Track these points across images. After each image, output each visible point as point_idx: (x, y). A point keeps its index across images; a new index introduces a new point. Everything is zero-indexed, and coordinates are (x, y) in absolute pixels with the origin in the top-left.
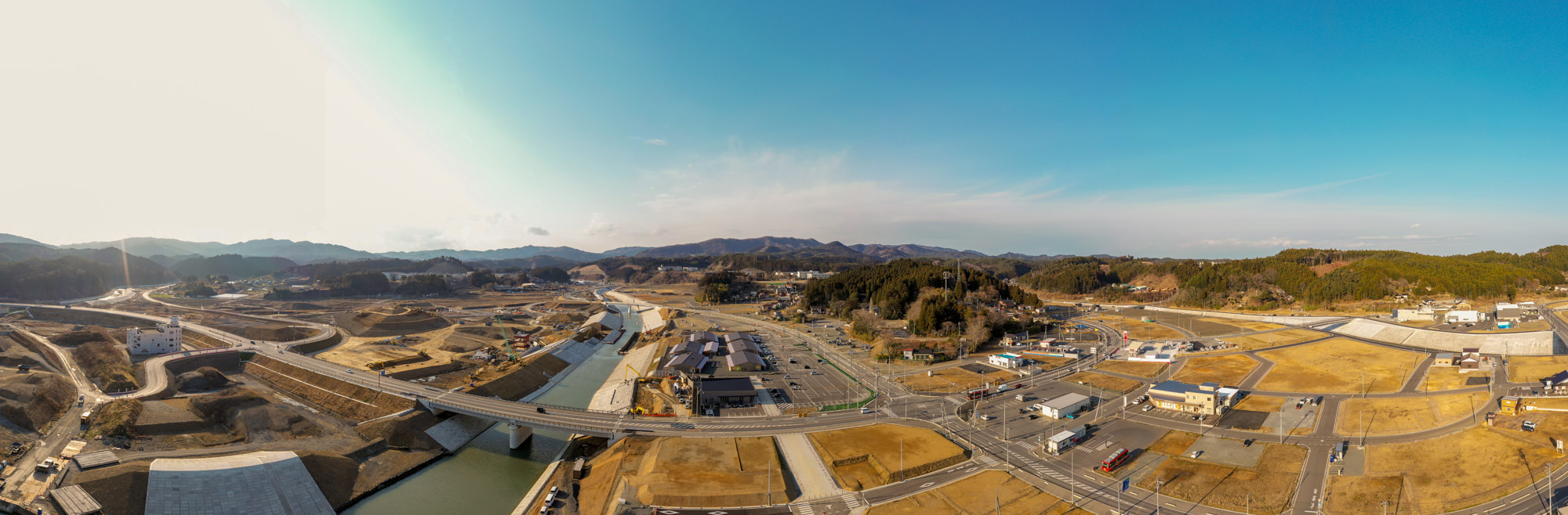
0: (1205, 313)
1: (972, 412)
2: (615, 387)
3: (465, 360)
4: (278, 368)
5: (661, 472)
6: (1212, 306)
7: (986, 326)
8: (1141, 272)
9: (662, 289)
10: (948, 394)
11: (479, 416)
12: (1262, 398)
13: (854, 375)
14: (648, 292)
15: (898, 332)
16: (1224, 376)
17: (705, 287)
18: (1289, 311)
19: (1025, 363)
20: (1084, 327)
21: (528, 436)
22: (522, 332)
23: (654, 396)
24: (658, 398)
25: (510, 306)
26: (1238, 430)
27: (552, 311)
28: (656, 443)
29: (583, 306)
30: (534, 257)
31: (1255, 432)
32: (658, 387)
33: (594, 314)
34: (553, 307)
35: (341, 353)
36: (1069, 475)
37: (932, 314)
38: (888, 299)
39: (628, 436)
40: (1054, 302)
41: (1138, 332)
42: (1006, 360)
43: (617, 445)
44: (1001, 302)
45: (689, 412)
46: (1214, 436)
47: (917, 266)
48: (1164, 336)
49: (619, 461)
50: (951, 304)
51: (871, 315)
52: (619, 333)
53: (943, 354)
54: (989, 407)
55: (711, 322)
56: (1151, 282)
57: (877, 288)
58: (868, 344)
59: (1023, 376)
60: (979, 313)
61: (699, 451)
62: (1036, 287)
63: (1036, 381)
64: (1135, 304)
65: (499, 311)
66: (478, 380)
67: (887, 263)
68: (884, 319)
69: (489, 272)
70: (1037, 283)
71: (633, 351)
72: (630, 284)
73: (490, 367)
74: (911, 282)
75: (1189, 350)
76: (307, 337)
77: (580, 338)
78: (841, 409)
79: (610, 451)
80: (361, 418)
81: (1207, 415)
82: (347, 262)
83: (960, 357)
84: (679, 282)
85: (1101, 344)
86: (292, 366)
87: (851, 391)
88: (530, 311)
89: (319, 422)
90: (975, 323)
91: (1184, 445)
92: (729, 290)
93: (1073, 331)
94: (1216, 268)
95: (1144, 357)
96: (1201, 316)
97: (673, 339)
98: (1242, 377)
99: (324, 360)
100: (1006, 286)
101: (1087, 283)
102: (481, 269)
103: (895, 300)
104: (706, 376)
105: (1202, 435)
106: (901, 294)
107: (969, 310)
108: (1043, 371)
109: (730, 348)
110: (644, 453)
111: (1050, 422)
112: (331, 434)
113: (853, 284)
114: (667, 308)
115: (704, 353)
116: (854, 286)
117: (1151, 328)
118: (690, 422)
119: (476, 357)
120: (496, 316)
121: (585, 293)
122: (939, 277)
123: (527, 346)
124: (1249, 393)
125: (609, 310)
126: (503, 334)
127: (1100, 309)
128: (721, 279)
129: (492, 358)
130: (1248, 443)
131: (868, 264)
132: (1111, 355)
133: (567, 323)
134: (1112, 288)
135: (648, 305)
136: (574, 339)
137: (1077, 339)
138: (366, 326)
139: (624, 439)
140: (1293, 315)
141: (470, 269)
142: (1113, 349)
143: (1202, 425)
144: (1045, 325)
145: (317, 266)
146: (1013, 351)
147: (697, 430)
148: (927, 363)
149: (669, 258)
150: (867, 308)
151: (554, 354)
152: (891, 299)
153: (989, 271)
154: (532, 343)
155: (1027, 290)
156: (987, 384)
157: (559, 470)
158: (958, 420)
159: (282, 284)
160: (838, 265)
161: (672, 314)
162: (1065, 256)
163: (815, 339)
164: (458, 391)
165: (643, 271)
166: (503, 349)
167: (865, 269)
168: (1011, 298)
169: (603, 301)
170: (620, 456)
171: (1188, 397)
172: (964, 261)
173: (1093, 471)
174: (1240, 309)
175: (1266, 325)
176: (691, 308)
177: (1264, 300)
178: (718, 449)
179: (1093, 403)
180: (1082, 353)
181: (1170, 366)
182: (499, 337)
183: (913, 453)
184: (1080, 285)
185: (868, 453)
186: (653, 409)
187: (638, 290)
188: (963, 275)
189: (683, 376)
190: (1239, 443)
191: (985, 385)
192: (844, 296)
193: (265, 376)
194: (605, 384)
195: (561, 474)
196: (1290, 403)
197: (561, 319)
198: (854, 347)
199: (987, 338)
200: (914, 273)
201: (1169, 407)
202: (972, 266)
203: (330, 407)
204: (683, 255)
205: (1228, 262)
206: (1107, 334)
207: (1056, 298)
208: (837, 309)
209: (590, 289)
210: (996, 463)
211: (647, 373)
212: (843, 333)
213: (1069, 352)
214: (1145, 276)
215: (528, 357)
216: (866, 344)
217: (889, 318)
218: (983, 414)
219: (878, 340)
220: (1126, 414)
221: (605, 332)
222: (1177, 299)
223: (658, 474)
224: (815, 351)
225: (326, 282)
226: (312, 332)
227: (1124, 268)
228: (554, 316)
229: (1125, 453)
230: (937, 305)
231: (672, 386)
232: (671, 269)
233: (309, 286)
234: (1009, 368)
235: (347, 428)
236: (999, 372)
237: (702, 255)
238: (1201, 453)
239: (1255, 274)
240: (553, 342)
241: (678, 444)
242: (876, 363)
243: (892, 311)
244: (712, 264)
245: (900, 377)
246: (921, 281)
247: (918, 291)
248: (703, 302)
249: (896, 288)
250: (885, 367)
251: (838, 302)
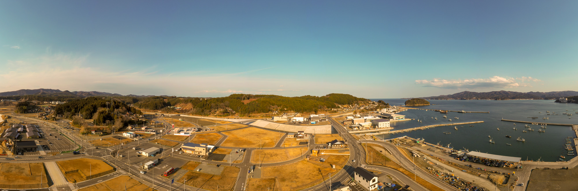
0: (202, 117)
1: (117, 154)
6: (205, 115)
7: (122, 122)
8: (179, 102)
9: (2, 108)
10: (108, 147)
12: (223, 149)
13: (73, 140)
15: (90, 124)
16: (209, 141)
17: (18, 107)
18: (234, 117)
19: (136, 136)
20: (158, 122)
24: (1, 149)
26: (214, 161)
31: (221, 162)
32: (1, 144)
36: (152, 178)
37: (102, 117)
38: (86, 112)
40: (147, 113)
41: (178, 124)
42: (129, 135)
44: (127, 113)
45: (12, 154)
46: (205, 163)
47: (97, 100)
48: (187, 126)
50: (109, 114)
51: (80, 117)
53: (106, 132)
54: (123, 152)
55: (21, 120)
56: (183, 106)
57: (82, 108)
59: (135, 140)
60: (119, 117)
61: (16, 168)
62: (140, 107)
63: (140, 143)
64: (177, 114)
67: (86, 98)
68: (84, 119)
70: (141, 106)
74: (94, 105)
75: (196, 131)
78: (68, 152)
81: (203, 155)
83: (112, 133)
84: (9, 105)
85: (164, 129)
87: (72, 146)
90: (118, 121)
91: (195, 166)
92: (27, 108)
93: (154, 124)
94: (207, 101)
95: (180, 134)
96: (201, 119)
97: (7, 126)
98: (216, 141)
100: (130, 107)
101: (159, 106)
103: (88, 112)
104: (19, 140)
105: (201, 163)
106: (91, 110)
107: (116, 116)
108: (143, 139)
109: (28, 130)
111: (145, 157)
113: (73, 106)
114: (4, 115)
115: (18, 132)
117: (183, 123)
118: (13, 157)
122: (105, 104)
124: (219, 147)
127: (164, 115)
128: (24, 104)
130: (218, 166)
131: (79, 99)
132: (168, 133)
134: (168, 108)
137: (155, 127)
140: (235, 118)
142: (168, 130)
143: (201, 159)
144: (143, 122)
146: (132, 131)
147: (15, 160)
148: (100, 135)
149: (5, 97)
150: (78, 115)
153: (123, 101)
155: (137, 108)
156: (122, 144)
158: (111, 157)
160: (68, 99)
161: (6, 117)
162: (151, 96)
163: (59, 127)
167: (77, 100)
168: (131, 111)
171: (196, 149)
172: (114, 98)
173: (161, 176)
174: (216, 116)
175: (225, 122)
176: (13, 115)
177: (224, 113)
178: (23, 167)
179: (161, 151)
180: (157, 132)
181: (189, 137)
183: (95, 169)
184: (157, 106)
185: (78, 169)
188: (114, 103)
189: (10, 140)
190: (214, 166)
191: (121, 144)
192: (70, 111)
196: (234, 151)
198: (73, 129)
199: (122, 126)
200: (96, 102)
201: (188, 152)
202: (117, 99)
204: (10, 96)
205: (211, 99)
206: (166, 125)
207: (148, 112)
208: (67, 115)
210: (125, 173)
212: (69, 124)
213: (152, 132)
214: (181, 103)
216: (78, 128)
217: (86, 119)
218: (120, 155)
219: (82, 127)
220: (173, 155)
222: (192, 112)
223: (1, 177)
224: (59, 131)
227: (173, 101)
229: (173, 169)
230: (104, 114)
231: (6, 144)
232: (6, 101)
234: (130, 138)
236: (126, 139)
237: (17, 95)
238: (201, 169)
239: (221, 103)
241: (8, 165)
242: (81, 135)
243: (88, 116)
244: (21, 99)
245: (90, 140)
246: (98, 105)
247: (97, 109)
248: (17, 113)
249: (89, 108)
250: (85, 137)
251: (67, 113)
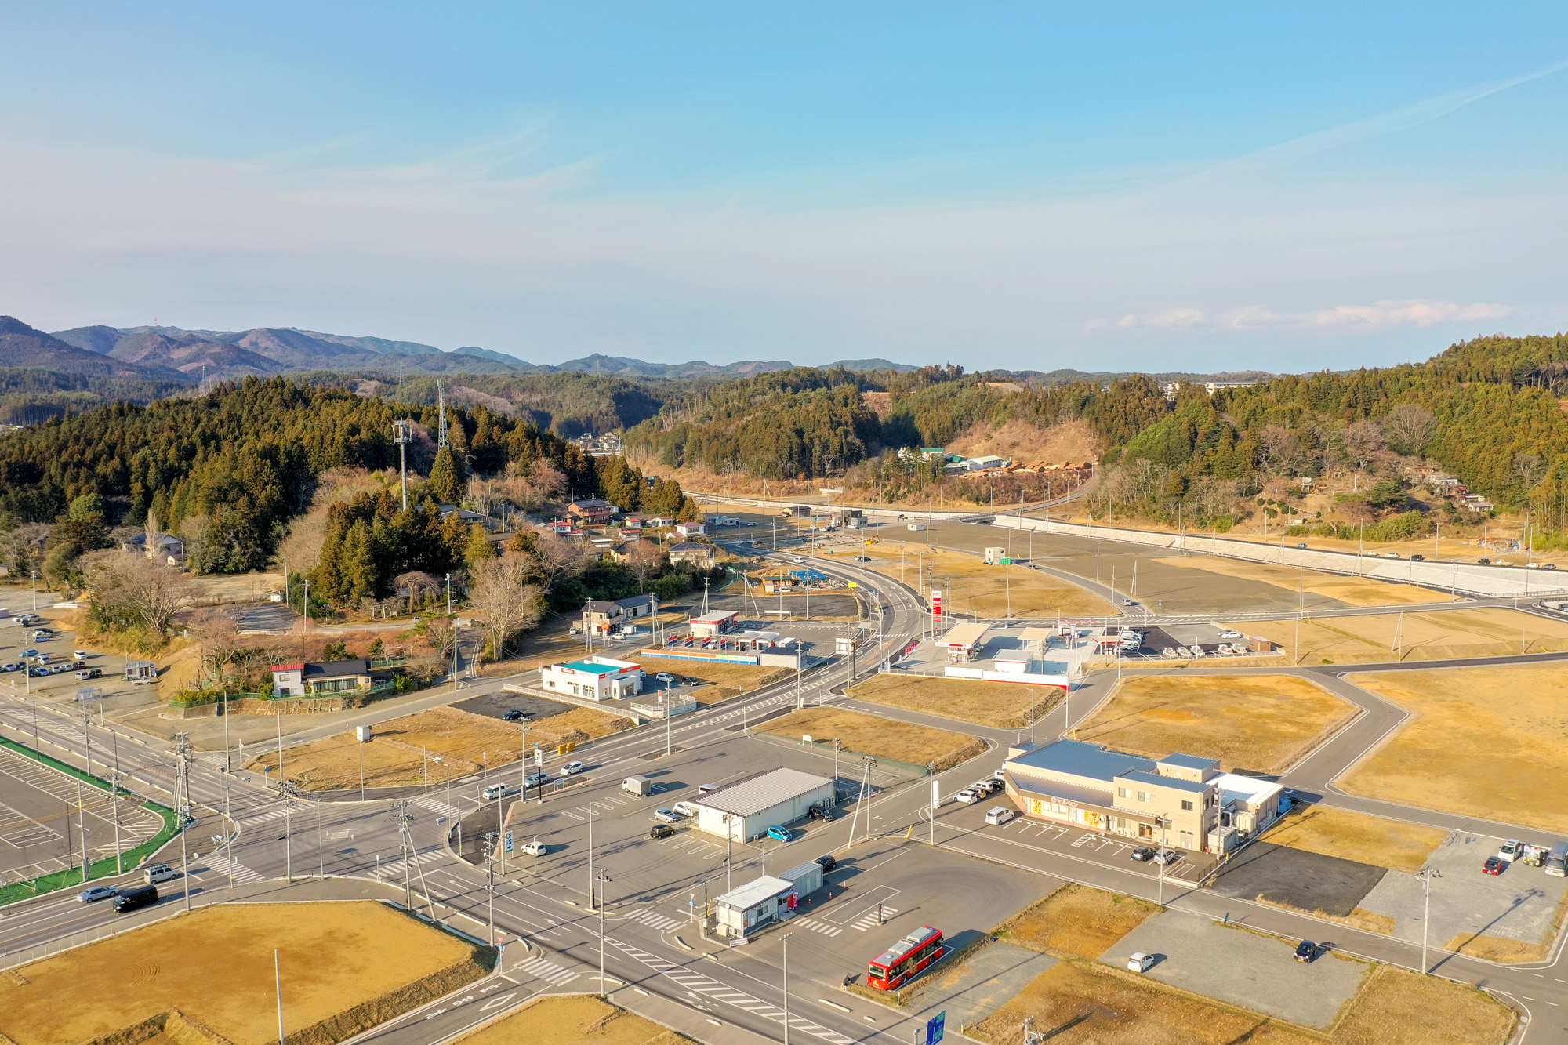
0: (1179, 542)
1: (495, 840)
6: (1203, 521)
7: (531, 580)
8: (985, 415)
10: (420, 791)
12: (1362, 820)
13: (99, 767)
15: (250, 612)
16: (1236, 738)
18: (1475, 546)
19: (650, 684)
20: (816, 578)
26: (1278, 908)
31: (1335, 921)
36: (776, 1000)
37: (361, 551)
38: (211, 511)
40: (730, 502)
41: (973, 591)
42: (592, 679)
44: (574, 508)
46: (1198, 913)
47: (307, 402)
48: (1052, 608)
50: (422, 519)
51: (153, 564)
53: (401, 672)
54: (542, 819)
56: (1014, 445)
57: (170, 475)
58: (146, 660)
59: (642, 721)
60: (508, 541)
62: (676, 457)
63: (681, 737)
64: (967, 508)
67: (203, 393)
68: (202, 573)
70: (679, 448)
74: (289, 454)
75: (1126, 653)
78: (56, 886)
81: (1179, 852)
83: (454, 676)
85: (864, 625)
87: (89, 820)
90: (498, 572)
91: (1107, 932)
93: (785, 588)
94: (1219, 402)
95: (992, 668)
96: (1168, 550)
98: (1296, 748)
100: (590, 461)
101: (825, 447)
103: (230, 515)
105: (1164, 909)
106: (256, 491)
107: (479, 536)
108: (700, 706)
111: (722, 851)
113: (79, 465)
116: (83, 471)
117: (1014, 583)
122: (379, 437)
124: (1317, 798)
127: (863, 523)
130: (1309, 952)
131: (134, 396)
132: (894, 658)
134: (898, 463)
137: (798, 610)
140: (1485, 562)
142: (898, 641)
143: (1163, 878)
144: (703, 573)
146: (614, 649)
148: (350, 701)
150: (140, 542)
152: (224, 513)
153: (535, 414)
155: (650, 466)
156: (538, 753)
158: (450, 864)
162: (760, 365)
167: (121, 413)
168: (602, 495)
171: (1121, 793)
172: (459, 382)
173: (844, 989)
174: (1296, 532)
175: (1385, 588)
177: (1378, 506)
179: (844, 796)
180: (811, 652)
181: (1069, 695)
183: (315, 980)
184: (805, 451)
185: (163, 1008)
188: (457, 429)
190: (1278, 946)
191: (529, 756)
196: (1461, 850)
198: (96, 675)
199: (535, 615)
200: (298, 424)
201: (1063, 818)
202: (483, 397)
205: (1262, 385)
206: (881, 595)
207: (736, 491)
208: (21, 552)
210: (569, 976)
212: (50, 634)
213: (773, 650)
214: (998, 425)
216: (138, 659)
217: (218, 570)
218: (527, 838)
219: (182, 646)
220: (937, 830)
222: (1094, 496)
227: (937, 401)
229: (935, 940)
230: (377, 524)
234: (602, 701)
236: (572, 715)
238: (1158, 959)
239: (1352, 421)
242: (181, 718)
243: (230, 547)
245: (265, 751)
246: (322, 449)
247: (313, 483)
249: (236, 475)
250: (211, 726)
251: (24, 530)
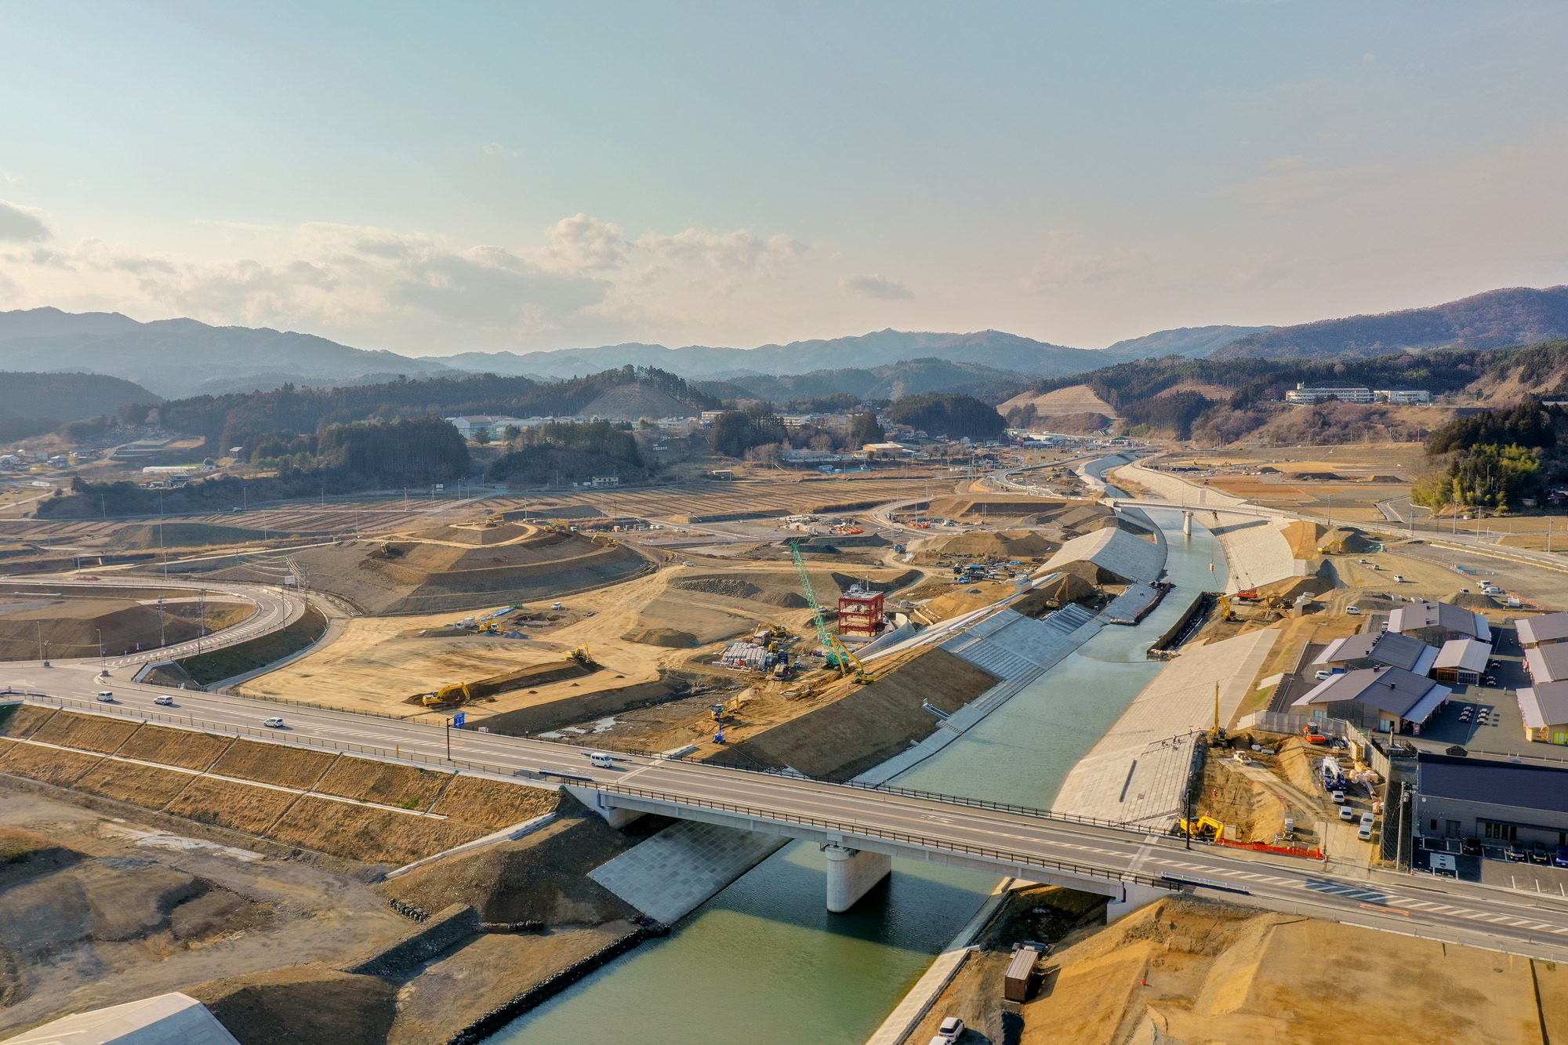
2: (1133, 751)
3: (698, 669)
4: (110, 741)
5: (1270, 1015)
9: (1299, 459)
11: (739, 826)
14: (1248, 470)
17: (1451, 455)
21: (877, 878)
22: (865, 586)
23: (1257, 789)
24: (1268, 797)
25: (828, 510)
27: (951, 523)
28: (1255, 928)
29: (1042, 511)
30: (900, 363)
32: (1270, 763)
33: (1077, 535)
34: (954, 510)
35: (324, 670)
39: (1170, 896)
43: (1138, 918)
45: (1372, 851)
49: (1141, 965)
52: (1153, 594)
55: (1468, 572)
61: (1399, 977)
65: (797, 525)
66: (739, 725)
69: (767, 411)
71: (1194, 649)
72: (1193, 444)
73: (772, 687)
76: (209, 632)
77: (1034, 606)
79: (1112, 933)
80: (399, 856)
82: (329, 389)
84: (1358, 437)
86: (161, 730)
88: (887, 523)
89: (264, 885)
92: (1543, 470)
97: (1330, 621)
99: (270, 698)
102: (742, 404)
104: (1439, 748)
109: (1536, 664)
110: (1216, 952)
112: (306, 915)
114: (1313, 520)
115: (1433, 674)
118: (1372, 881)
119: (731, 661)
120: (787, 541)
121: (1048, 472)
123: (878, 627)
125: (1123, 525)
126: (806, 591)
128: (1514, 430)
129: (775, 662)
133: (993, 561)
135: (1247, 511)
136: (1016, 607)
138: (401, 582)
139: (1157, 905)
141: (712, 404)
145: (231, 401)
147: (1397, 911)
149: (1329, 361)
151: (956, 651)
154: (892, 616)
157: (965, 973)
159: (105, 462)
161: (1327, 540)
164: (679, 757)
165: (1237, 405)
166: (808, 635)
169: (1105, 495)
170: (1142, 950)
176: (1398, 524)
178: (1467, 982)
182: (799, 602)
186: (1250, 826)
187: (1216, 462)
189: (1355, 738)
193: (63, 775)
194: (1105, 741)
195: (969, 986)
197: (976, 549)
203: (298, 836)
204: (1377, 351)
209: (1066, 458)
211: (1237, 718)
215: (879, 658)
221: (1109, 589)
223: (1261, 1020)
225: (264, 453)
226: (223, 614)
228: (958, 539)
231: (1316, 767)
232: (1332, 398)
233: (203, 467)
235: (356, 891)
237: (1446, 346)
240: (952, 613)
241: (1329, 943)
244: (1484, 379)
248: (1439, 504)
